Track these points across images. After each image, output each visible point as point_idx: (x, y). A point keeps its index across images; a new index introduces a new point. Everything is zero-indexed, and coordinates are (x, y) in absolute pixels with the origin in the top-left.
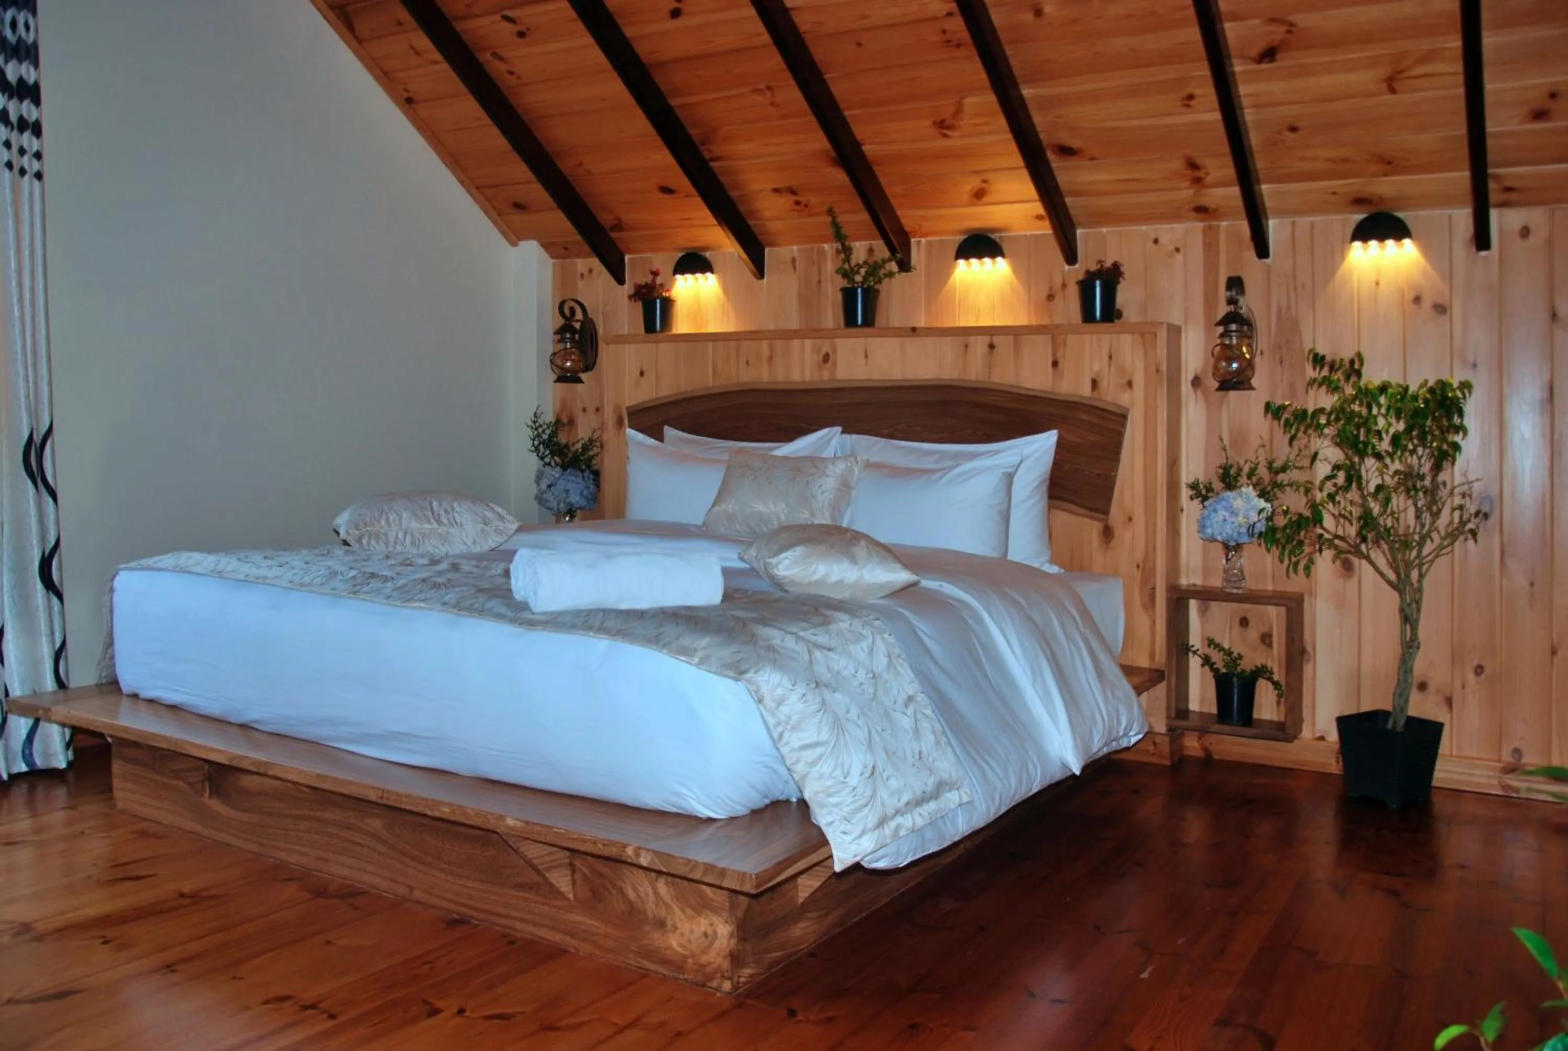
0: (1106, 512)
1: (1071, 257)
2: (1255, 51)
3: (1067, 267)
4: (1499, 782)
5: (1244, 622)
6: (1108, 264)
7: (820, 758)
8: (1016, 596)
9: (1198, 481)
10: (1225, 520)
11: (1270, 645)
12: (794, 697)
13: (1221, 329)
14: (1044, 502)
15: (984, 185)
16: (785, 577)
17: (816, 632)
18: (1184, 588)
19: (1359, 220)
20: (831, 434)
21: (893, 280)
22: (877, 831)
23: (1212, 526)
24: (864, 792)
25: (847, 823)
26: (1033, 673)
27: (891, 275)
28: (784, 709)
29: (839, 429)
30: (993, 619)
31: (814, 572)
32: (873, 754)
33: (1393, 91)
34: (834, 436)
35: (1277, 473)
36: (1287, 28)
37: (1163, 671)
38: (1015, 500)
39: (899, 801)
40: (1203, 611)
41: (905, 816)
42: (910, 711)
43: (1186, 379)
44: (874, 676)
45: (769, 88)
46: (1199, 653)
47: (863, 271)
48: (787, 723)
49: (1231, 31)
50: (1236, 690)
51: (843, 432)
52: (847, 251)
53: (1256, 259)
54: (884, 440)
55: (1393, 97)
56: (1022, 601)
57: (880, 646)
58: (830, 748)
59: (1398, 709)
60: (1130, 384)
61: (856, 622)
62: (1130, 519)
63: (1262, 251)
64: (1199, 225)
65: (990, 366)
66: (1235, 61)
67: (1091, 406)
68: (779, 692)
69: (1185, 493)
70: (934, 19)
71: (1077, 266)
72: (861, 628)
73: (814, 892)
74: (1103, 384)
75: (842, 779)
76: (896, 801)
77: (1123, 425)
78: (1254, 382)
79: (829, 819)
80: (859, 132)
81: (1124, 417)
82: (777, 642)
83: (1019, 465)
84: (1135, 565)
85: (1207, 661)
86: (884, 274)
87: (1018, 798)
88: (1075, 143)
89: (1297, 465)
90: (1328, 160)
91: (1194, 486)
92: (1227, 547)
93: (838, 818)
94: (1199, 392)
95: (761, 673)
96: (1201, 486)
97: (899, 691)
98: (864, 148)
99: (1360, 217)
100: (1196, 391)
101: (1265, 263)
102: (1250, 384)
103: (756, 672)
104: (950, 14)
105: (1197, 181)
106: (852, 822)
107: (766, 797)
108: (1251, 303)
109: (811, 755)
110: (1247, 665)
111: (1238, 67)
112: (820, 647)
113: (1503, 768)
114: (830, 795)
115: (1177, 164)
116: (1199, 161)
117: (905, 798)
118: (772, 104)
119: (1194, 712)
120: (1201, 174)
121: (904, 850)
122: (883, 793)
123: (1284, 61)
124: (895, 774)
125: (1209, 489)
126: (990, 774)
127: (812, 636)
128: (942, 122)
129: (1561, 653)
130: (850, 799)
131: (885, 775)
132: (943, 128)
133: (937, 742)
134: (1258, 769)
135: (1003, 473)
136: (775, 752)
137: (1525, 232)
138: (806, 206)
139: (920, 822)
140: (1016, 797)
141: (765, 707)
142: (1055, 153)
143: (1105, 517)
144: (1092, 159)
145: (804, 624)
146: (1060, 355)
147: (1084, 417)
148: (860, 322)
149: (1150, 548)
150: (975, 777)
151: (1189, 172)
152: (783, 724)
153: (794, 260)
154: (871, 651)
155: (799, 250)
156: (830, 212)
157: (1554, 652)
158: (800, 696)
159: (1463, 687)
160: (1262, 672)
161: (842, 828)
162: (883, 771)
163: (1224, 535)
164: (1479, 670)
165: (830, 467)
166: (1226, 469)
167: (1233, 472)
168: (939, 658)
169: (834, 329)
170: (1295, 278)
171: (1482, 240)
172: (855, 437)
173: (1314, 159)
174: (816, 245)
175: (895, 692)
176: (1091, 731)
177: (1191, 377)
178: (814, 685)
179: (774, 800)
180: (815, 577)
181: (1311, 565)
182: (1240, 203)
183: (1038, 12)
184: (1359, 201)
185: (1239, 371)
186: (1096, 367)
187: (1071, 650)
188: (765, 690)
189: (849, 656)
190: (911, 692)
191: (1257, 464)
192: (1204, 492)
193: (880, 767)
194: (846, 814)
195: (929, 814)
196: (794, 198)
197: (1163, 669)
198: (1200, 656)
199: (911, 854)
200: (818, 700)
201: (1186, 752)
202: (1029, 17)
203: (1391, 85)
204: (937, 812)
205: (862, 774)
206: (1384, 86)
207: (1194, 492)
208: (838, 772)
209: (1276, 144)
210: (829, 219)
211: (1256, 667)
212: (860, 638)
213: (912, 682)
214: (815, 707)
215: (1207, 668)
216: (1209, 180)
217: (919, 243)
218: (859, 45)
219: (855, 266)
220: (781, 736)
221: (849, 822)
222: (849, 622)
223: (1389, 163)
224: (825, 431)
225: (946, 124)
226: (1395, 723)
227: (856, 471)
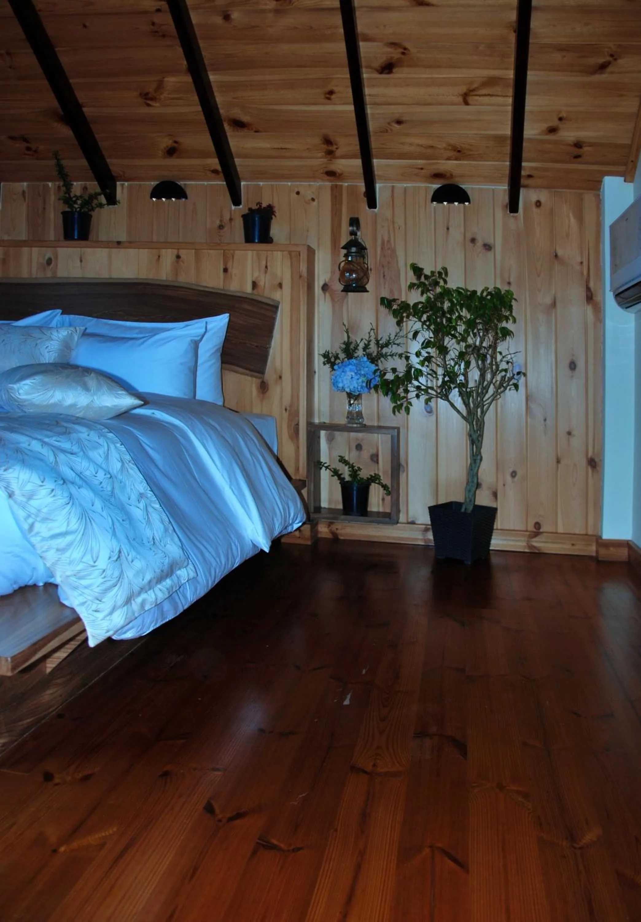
0: (261, 371)
1: (236, 200)
2: (377, 64)
3: (233, 207)
4: (527, 544)
5: (359, 447)
6: (264, 205)
7: (70, 545)
8: (212, 422)
9: (328, 352)
10: (352, 378)
11: (377, 462)
12: (43, 492)
13: (344, 252)
14: (219, 364)
15: (175, 145)
16: (25, 400)
17: (58, 439)
18: (318, 424)
19: (436, 188)
20: (54, 314)
21: (102, 209)
22: (126, 607)
23: (342, 382)
24: (113, 574)
25: (98, 602)
26: (230, 478)
27: (101, 206)
28: (34, 503)
29: (59, 311)
30: (197, 438)
31: (52, 396)
32: (118, 540)
33: (466, 103)
34: (55, 316)
35: (382, 347)
36: (402, 50)
37: (306, 481)
38: (200, 361)
39: (143, 580)
40: (330, 439)
41: (149, 592)
42: (141, 505)
43: (319, 284)
44: (111, 477)
45: (8, 54)
46: (329, 467)
47: (79, 202)
48: (37, 516)
49: (364, 47)
50: (355, 492)
51: (62, 314)
52: (68, 186)
53: (367, 208)
54: (96, 319)
55: (466, 108)
56: (216, 426)
57: (114, 455)
58: (80, 535)
59: (468, 500)
60: (280, 285)
61: (92, 433)
62: (280, 377)
63: (372, 204)
64: (328, 184)
65: (176, 271)
66: (364, 70)
67: (252, 300)
68: (29, 487)
69: (318, 360)
70: (146, 12)
71: (241, 206)
72: (97, 438)
73: (61, 663)
74: (261, 283)
75: (92, 563)
76: (141, 580)
77: (276, 312)
78: (368, 287)
79: (81, 599)
80: (81, 96)
81: (276, 307)
82: (24, 445)
83: (203, 336)
84: (284, 409)
85: (336, 473)
86: (96, 205)
87: (226, 572)
88: (245, 119)
89: (396, 342)
90: (418, 145)
91: (326, 356)
92: (350, 395)
93: (90, 598)
94: (327, 294)
95: (10, 470)
96: (330, 355)
97: (131, 489)
98: (85, 110)
99: (436, 186)
100: (325, 294)
101: (374, 211)
102: (366, 288)
103: (5, 470)
104: (159, 10)
105: (330, 153)
106: (103, 600)
107: (15, 583)
108: (364, 236)
109: (61, 542)
110: (364, 474)
111: (365, 75)
112: (64, 451)
113: (529, 535)
114: (80, 578)
115: (317, 141)
116: (332, 139)
117: (148, 577)
118: (10, 67)
119: (325, 508)
120: (334, 148)
121: (148, 621)
122: (130, 573)
123: (399, 74)
124: (138, 557)
125: (337, 357)
126: (207, 554)
127: (56, 443)
128: (147, 94)
129: (563, 462)
130: (100, 580)
131: (130, 558)
132: (146, 99)
133: (166, 530)
134: (371, 544)
135: (191, 340)
136: (25, 542)
137: (538, 204)
138: (36, 151)
139: (160, 596)
140: (225, 572)
141: (16, 502)
142: (229, 124)
143: (261, 376)
144: (256, 132)
145: (48, 433)
146: (229, 265)
147: (246, 306)
148: (76, 238)
149: (295, 396)
150: (197, 558)
151: (325, 146)
152: (33, 516)
153: (24, 192)
154: (107, 457)
155: (28, 186)
156: (56, 155)
157: (558, 462)
158: (49, 490)
159: (504, 485)
160: (375, 479)
161: (94, 607)
162: (128, 555)
163: (352, 387)
164: (514, 474)
165: (55, 334)
166: (347, 344)
167: (352, 347)
168: (160, 463)
169: (55, 241)
170: (393, 222)
171: (513, 206)
172: (72, 316)
173: (411, 144)
174: (42, 183)
175: (128, 489)
176: (273, 519)
177: (322, 283)
178: (62, 482)
179: (22, 585)
180: (52, 401)
181: (410, 407)
182: (361, 170)
183: (227, 17)
184: (437, 176)
185: (357, 280)
186: (256, 274)
187: (254, 462)
188: (15, 486)
189: (89, 459)
190: (142, 491)
191: (369, 341)
192: (333, 360)
193: (125, 551)
194: (96, 594)
195: (167, 589)
196: (26, 145)
197: (305, 479)
198: (330, 469)
199: (153, 624)
200: (66, 494)
201: (320, 536)
202: (219, 20)
203: (466, 99)
204: (172, 587)
205: (110, 558)
206: (460, 99)
207: (326, 359)
208: (88, 558)
209: (387, 131)
210: (54, 162)
211: (371, 476)
212: (96, 446)
213: (141, 482)
214: (63, 501)
215: (336, 477)
216: (338, 153)
217: (122, 185)
218: (85, 26)
219: (74, 197)
220: (32, 527)
221: (100, 601)
222: (87, 433)
223: (459, 151)
224: (48, 313)
225: (150, 96)
226: (466, 509)
227: (76, 338)
